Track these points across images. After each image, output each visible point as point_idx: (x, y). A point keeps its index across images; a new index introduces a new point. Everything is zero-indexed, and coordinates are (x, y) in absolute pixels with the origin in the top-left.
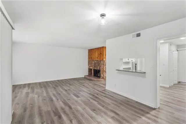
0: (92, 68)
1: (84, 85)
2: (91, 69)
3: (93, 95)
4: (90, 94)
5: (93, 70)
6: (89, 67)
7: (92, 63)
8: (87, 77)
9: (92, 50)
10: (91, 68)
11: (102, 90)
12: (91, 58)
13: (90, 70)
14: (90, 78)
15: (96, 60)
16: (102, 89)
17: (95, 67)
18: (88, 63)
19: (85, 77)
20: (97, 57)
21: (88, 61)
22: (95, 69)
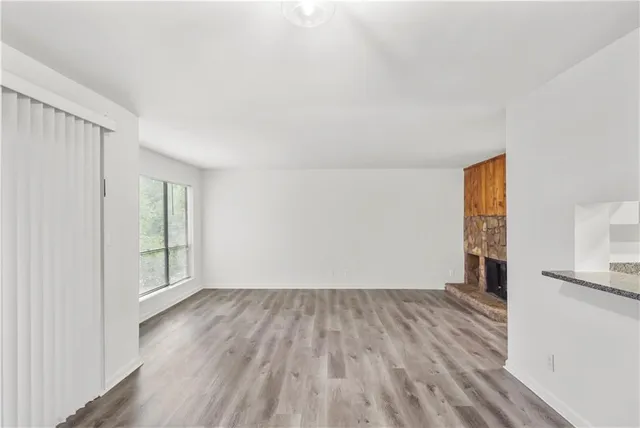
0: (480, 252)
1: (407, 327)
2: (477, 257)
3: (408, 386)
4: (398, 374)
5: (482, 260)
6: (470, 245)
7: (480, 230)
8: (453, 290)
9: (477, 166)
10: (476, 251)
11: (478, 372)
12: (476, 206)
13: (472, 261)
14: (467, 298)
15: (495, 216)
16: (481, 367)
17: (489, 246)
18: (466, 229)
19: (446, 291)
20: (498, 200)
21: (465, 219)
22: (494, 256)
